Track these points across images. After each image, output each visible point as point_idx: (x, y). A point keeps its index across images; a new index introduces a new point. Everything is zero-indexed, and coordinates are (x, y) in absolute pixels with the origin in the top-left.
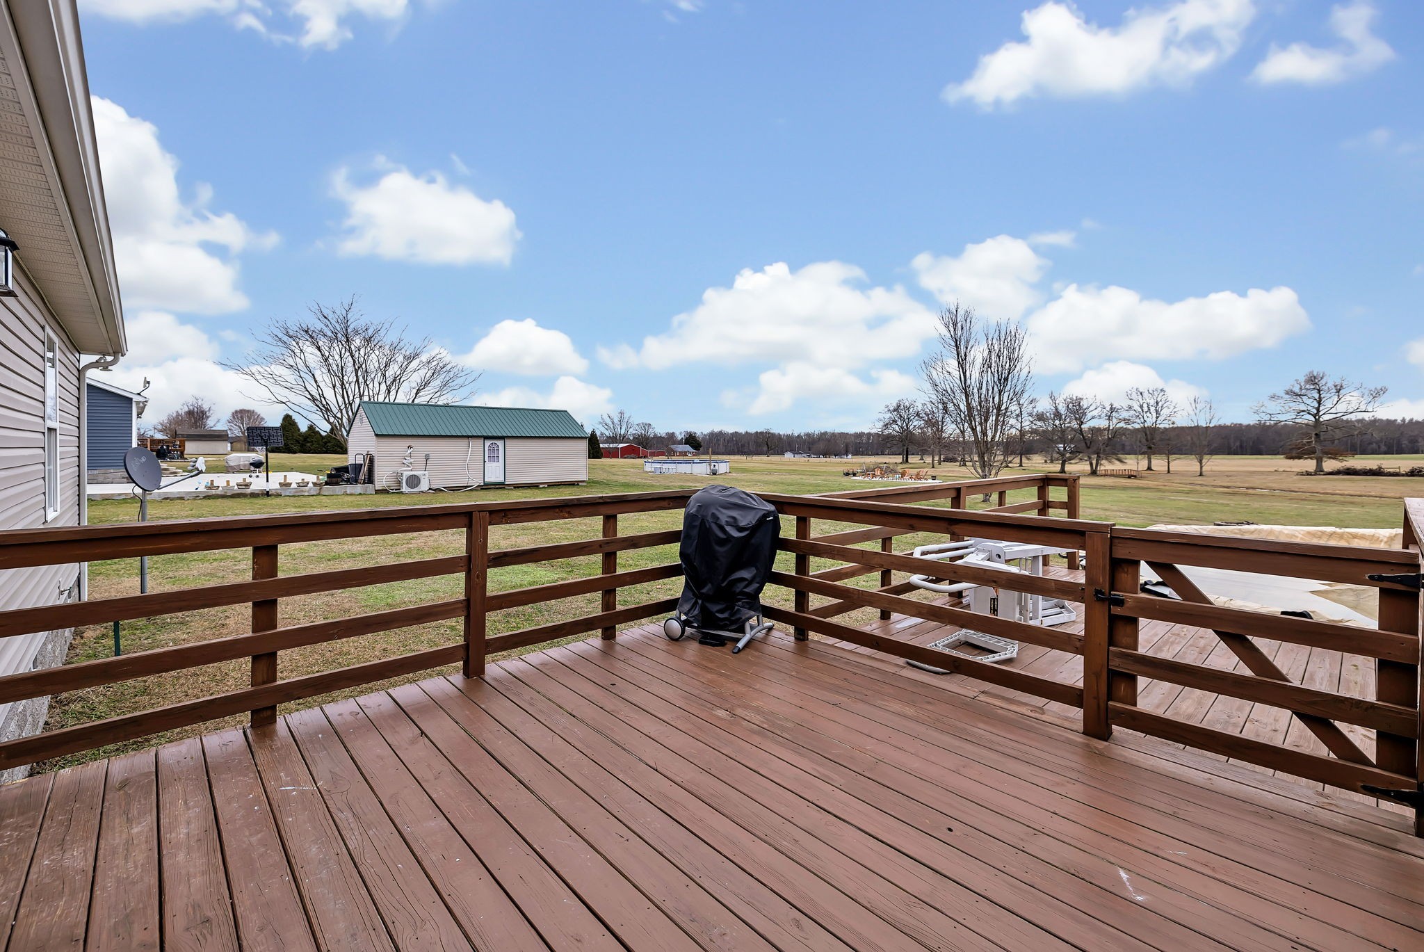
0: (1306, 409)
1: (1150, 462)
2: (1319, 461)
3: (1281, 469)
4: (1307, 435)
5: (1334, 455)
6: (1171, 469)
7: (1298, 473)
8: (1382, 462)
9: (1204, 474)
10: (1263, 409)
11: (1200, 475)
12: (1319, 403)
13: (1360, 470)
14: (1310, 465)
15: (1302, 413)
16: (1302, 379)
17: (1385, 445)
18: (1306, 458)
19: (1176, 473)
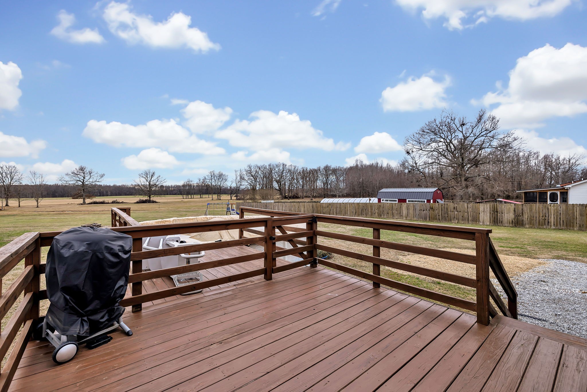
0: (79, 180)
1: (7, 202)
2: (84, 199)
3: (70, 203)
4: (80, 190)
5: (89, 197)
6: (20, 205)
7: (78, 204)
8: (104, 199)
9: (39, 206)
10: (63, 179)
11: (37, 207)
12: (84, 178)
13: (98, 202)
14: (81, 201)
15: (78, 181)
16: (78, 168)
17: (99, 193)
18: (79, 198)
19: (23, 207)
